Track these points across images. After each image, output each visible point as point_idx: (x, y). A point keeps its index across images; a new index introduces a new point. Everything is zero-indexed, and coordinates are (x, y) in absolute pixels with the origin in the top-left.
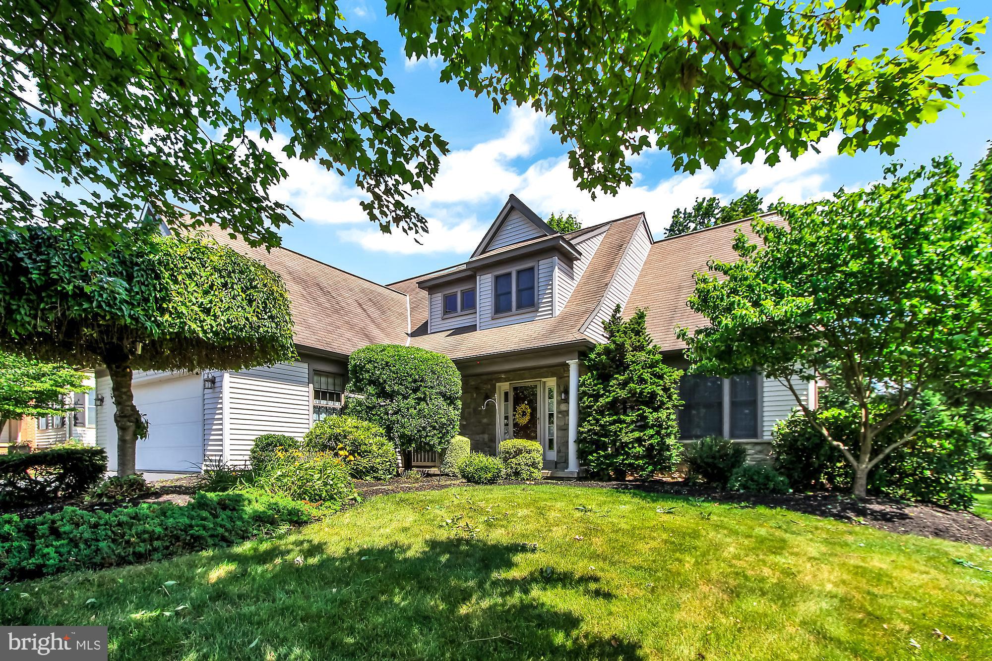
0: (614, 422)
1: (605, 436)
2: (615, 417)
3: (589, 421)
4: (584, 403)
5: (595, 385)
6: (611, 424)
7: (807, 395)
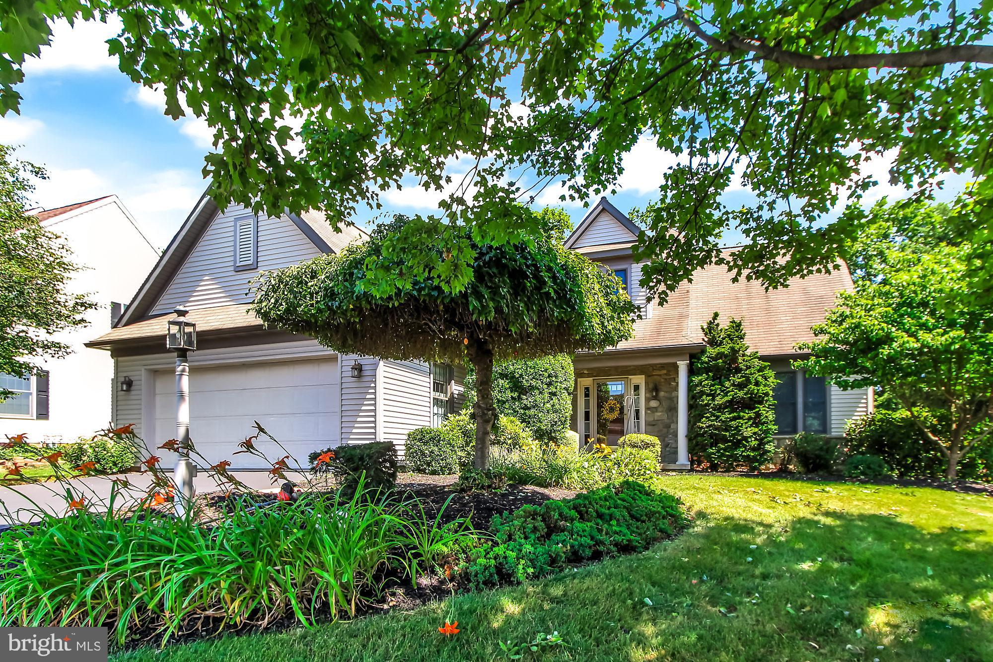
0: (734, 419)
1: (726, 430)
2: (735, 414)
3: (707, 418)
4: (703, 401)
5: (713, 385)
6: (731, 421)
7: (867, 399)
